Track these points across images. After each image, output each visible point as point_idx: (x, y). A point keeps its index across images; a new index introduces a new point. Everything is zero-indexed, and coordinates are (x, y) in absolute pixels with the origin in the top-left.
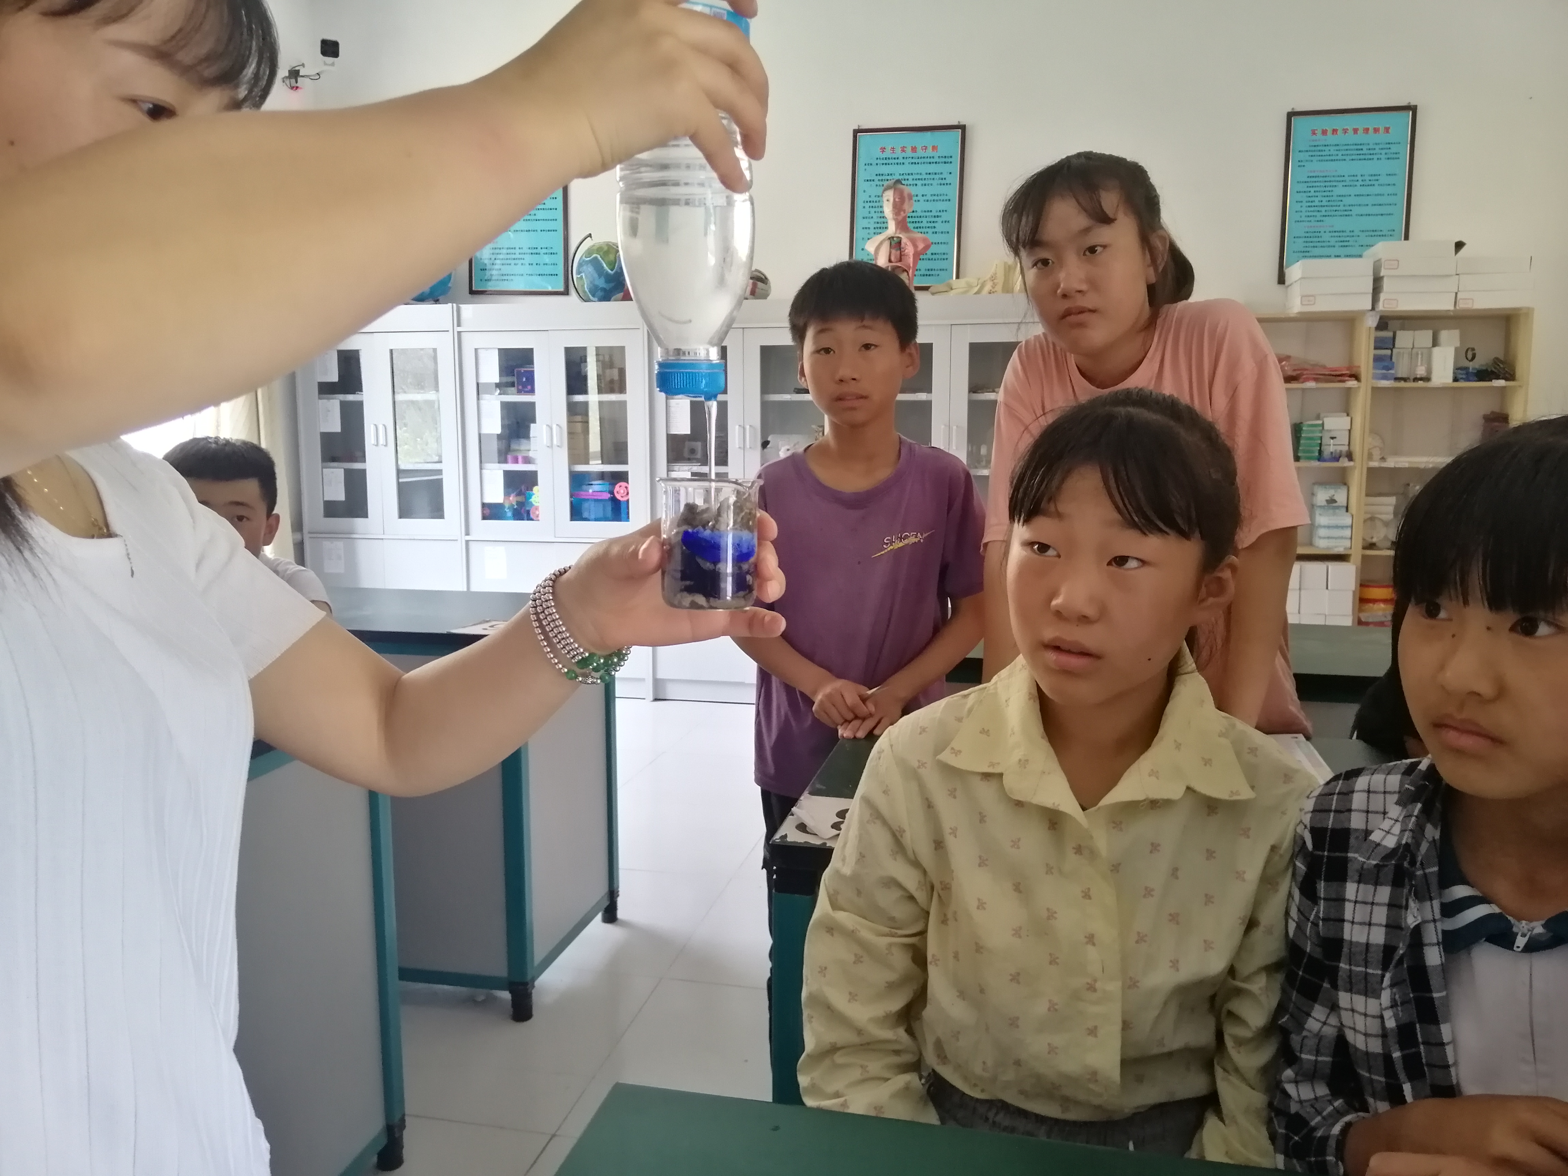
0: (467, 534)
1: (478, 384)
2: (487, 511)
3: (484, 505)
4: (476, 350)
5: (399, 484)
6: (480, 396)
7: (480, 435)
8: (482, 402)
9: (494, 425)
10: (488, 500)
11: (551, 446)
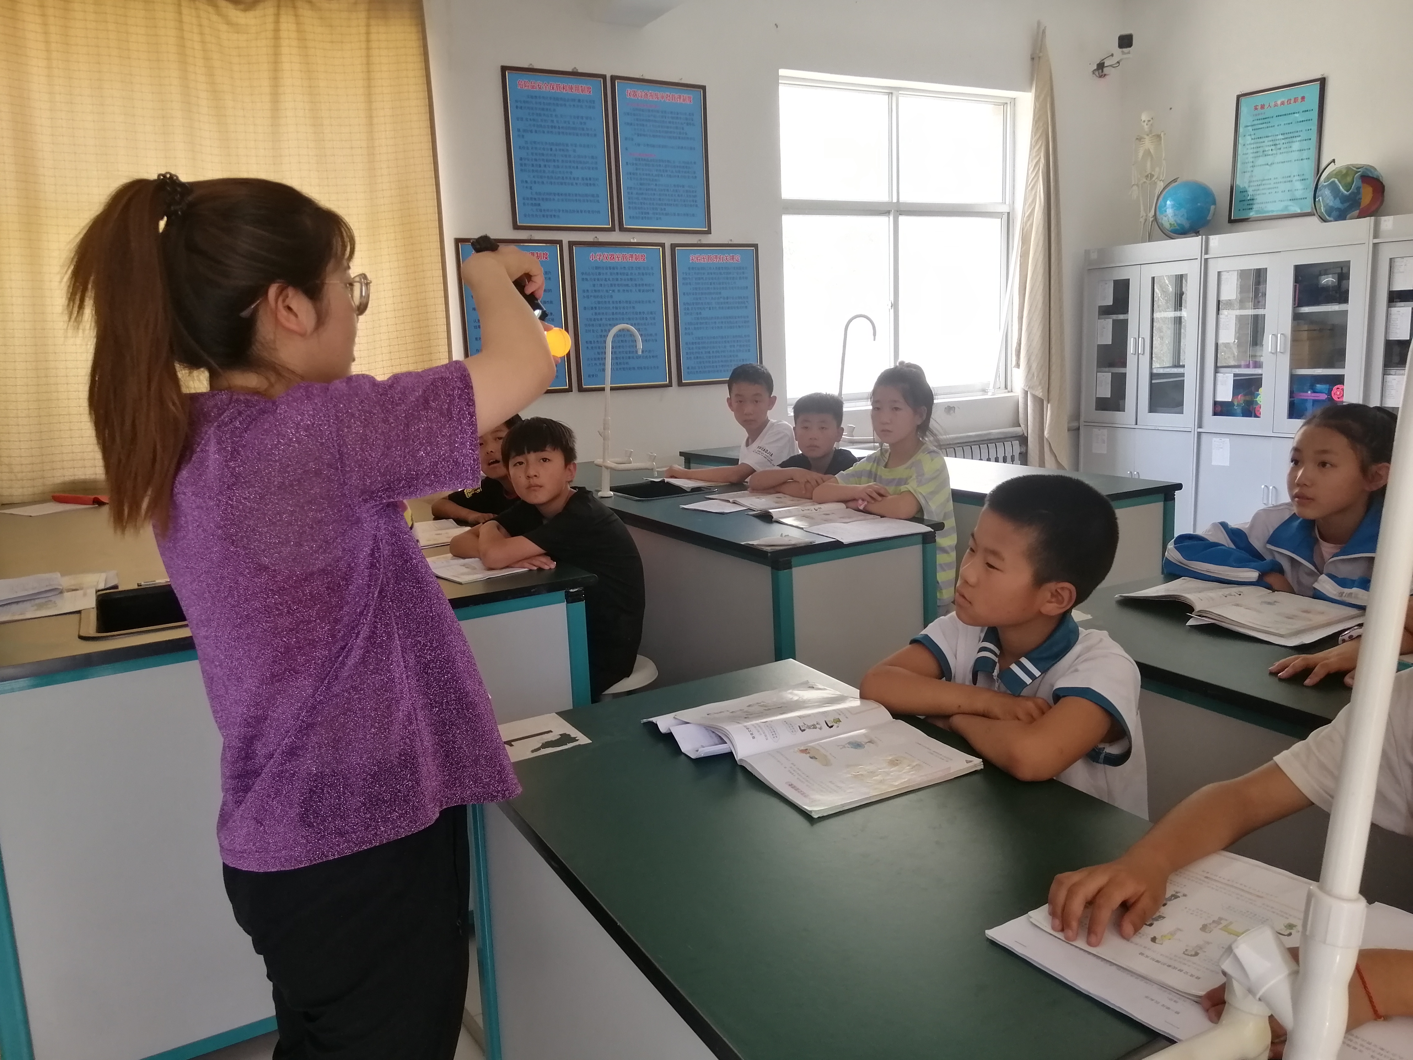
0: (1200, 426)
1: (1219, 302)
2: (1219, 409)
3: (1216, 403)
4: (1219, 273)
5: (1151, 385)
6: (1221, 311)
7: (1217, 345)
8: (1221, 316)
9: (1228, 335)
10: (1219, 399)
11: (1275, 353)
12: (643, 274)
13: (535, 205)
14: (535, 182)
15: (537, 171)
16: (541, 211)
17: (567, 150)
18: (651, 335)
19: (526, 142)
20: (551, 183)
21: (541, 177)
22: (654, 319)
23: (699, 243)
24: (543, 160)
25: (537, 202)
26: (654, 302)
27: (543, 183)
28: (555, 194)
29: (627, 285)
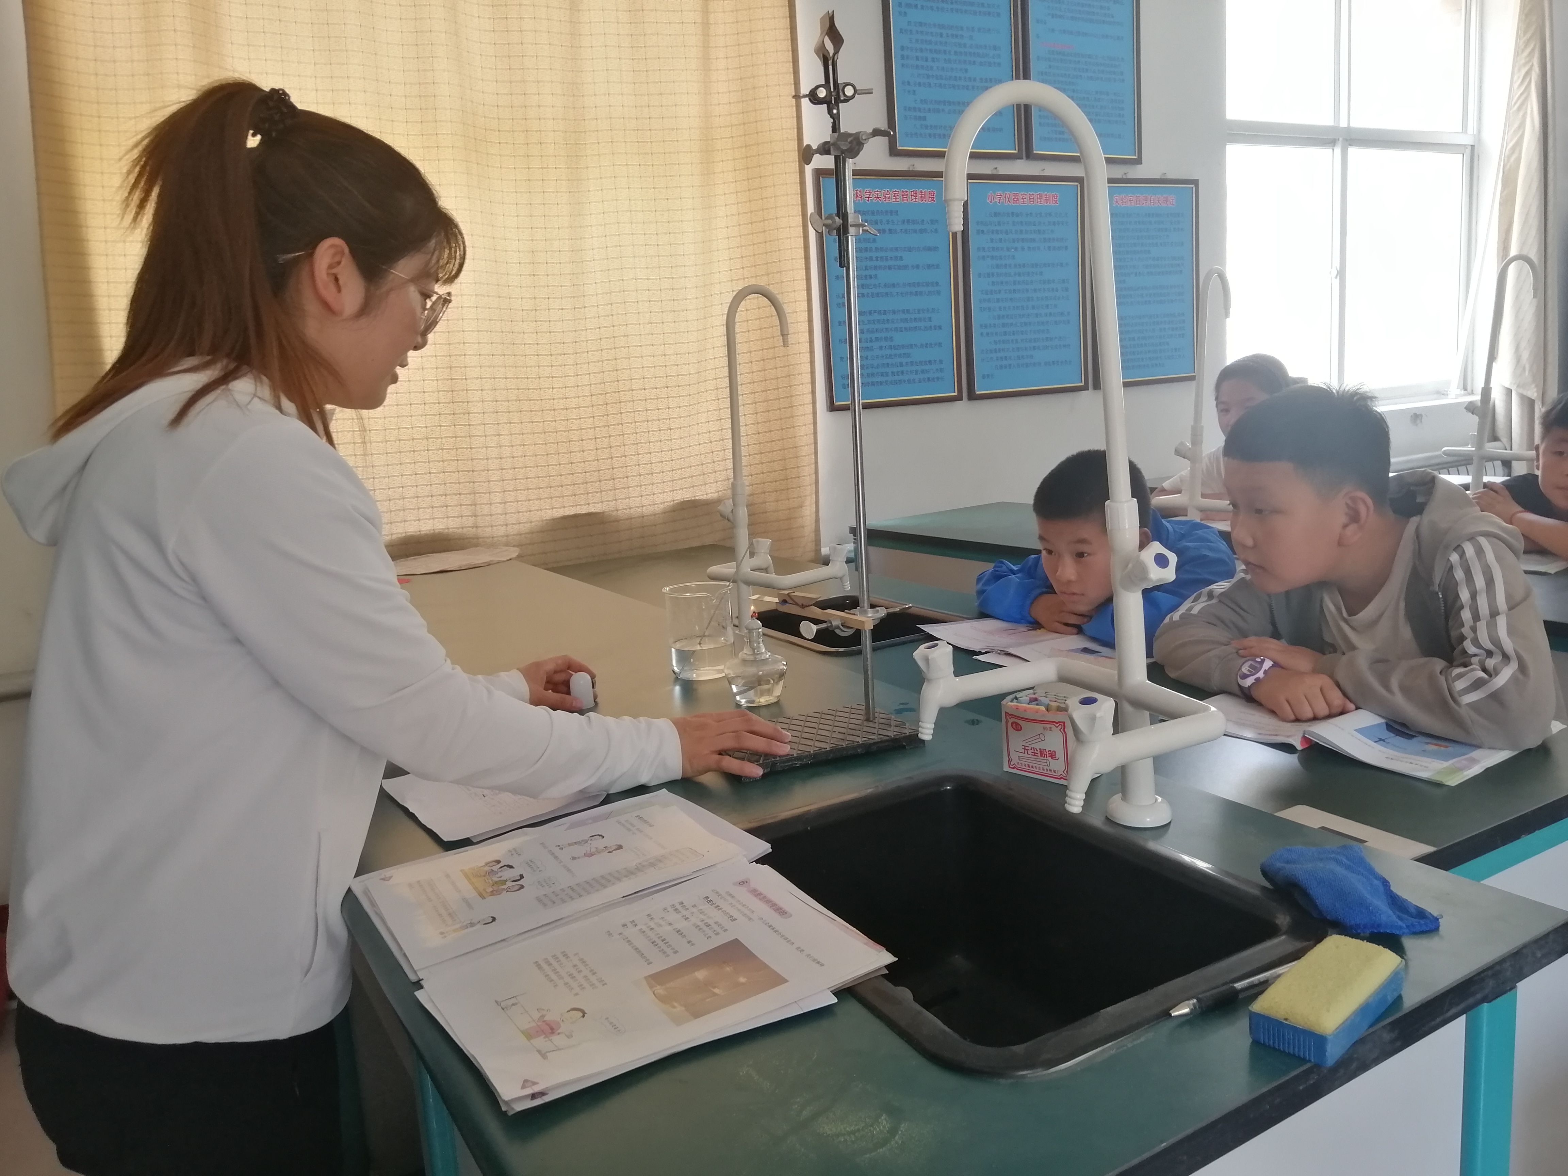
12: (1054, 223)
13: (920, 118)
14: (920, 84)
15: (922, 67)
16: (926, 127)
17: (962, 36)
18: (1062, 314)
19: (909, 23)
20: (940, 86)
21: (928, 77)
22: (1067, 289)
23: (1124, 177)
24: (931, 51)
25: (922, 114)
26: (1067, 264)
27: (930, 85)
28: (944, 103)
29: (1034, 240)
